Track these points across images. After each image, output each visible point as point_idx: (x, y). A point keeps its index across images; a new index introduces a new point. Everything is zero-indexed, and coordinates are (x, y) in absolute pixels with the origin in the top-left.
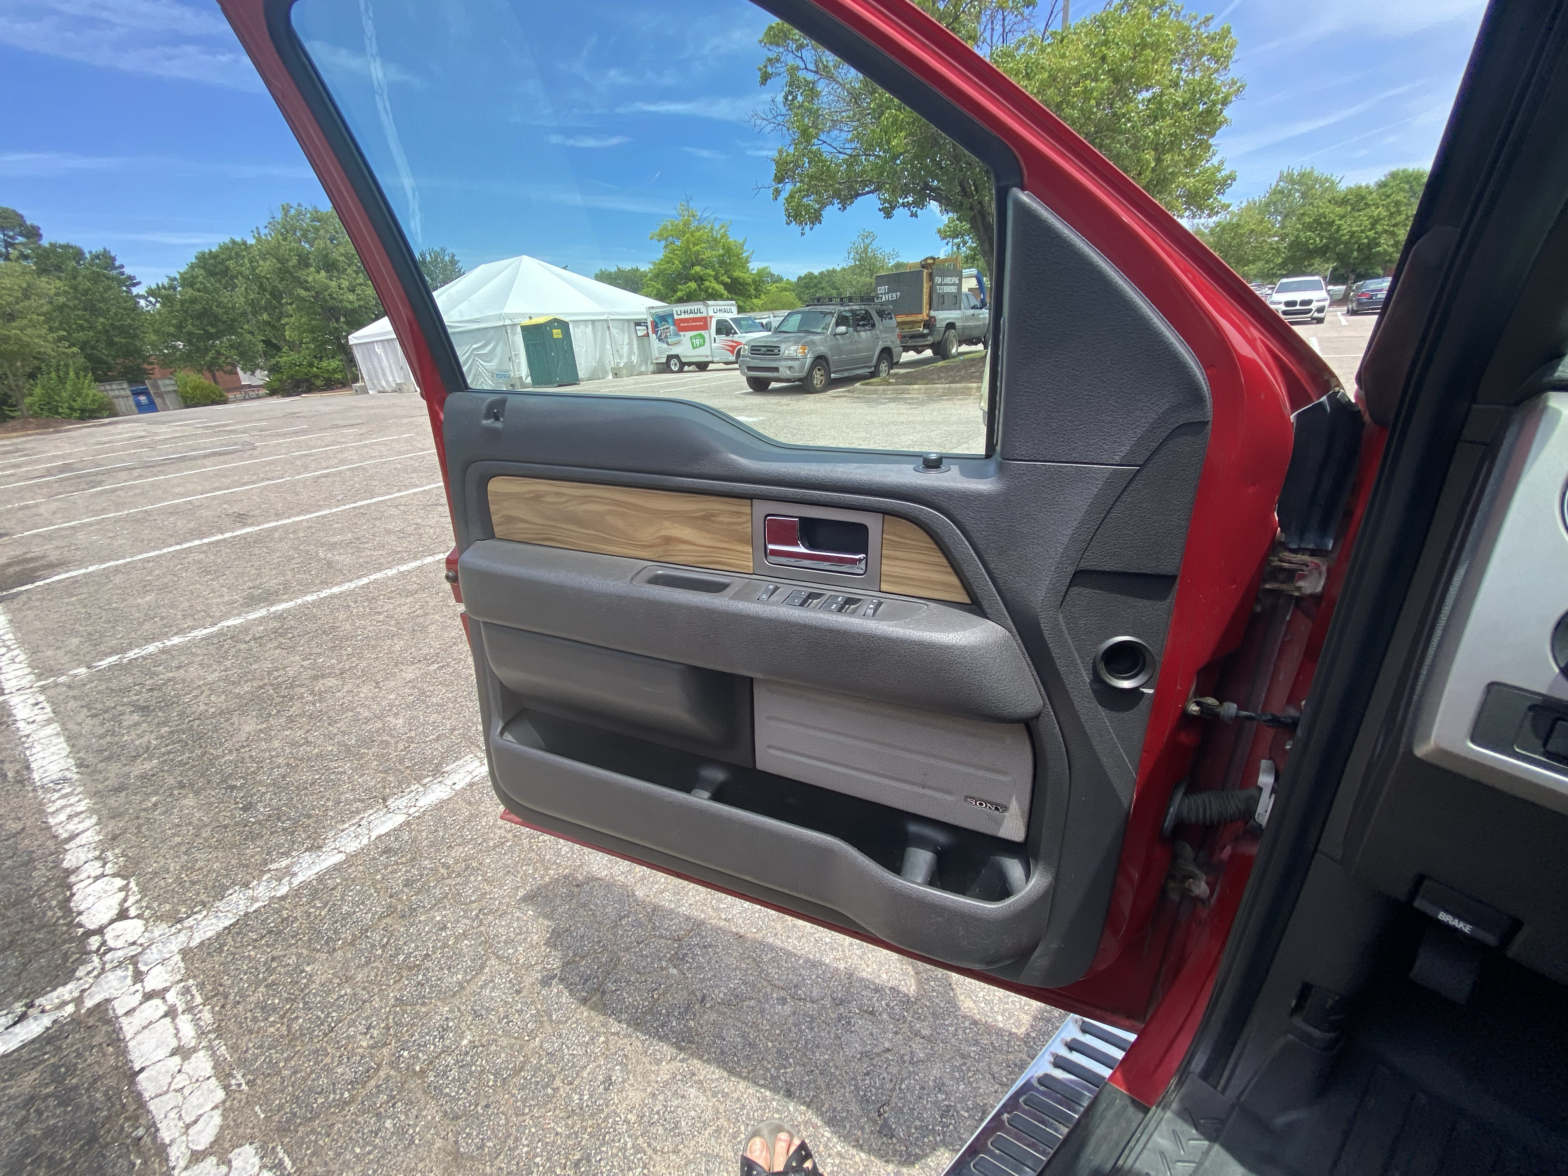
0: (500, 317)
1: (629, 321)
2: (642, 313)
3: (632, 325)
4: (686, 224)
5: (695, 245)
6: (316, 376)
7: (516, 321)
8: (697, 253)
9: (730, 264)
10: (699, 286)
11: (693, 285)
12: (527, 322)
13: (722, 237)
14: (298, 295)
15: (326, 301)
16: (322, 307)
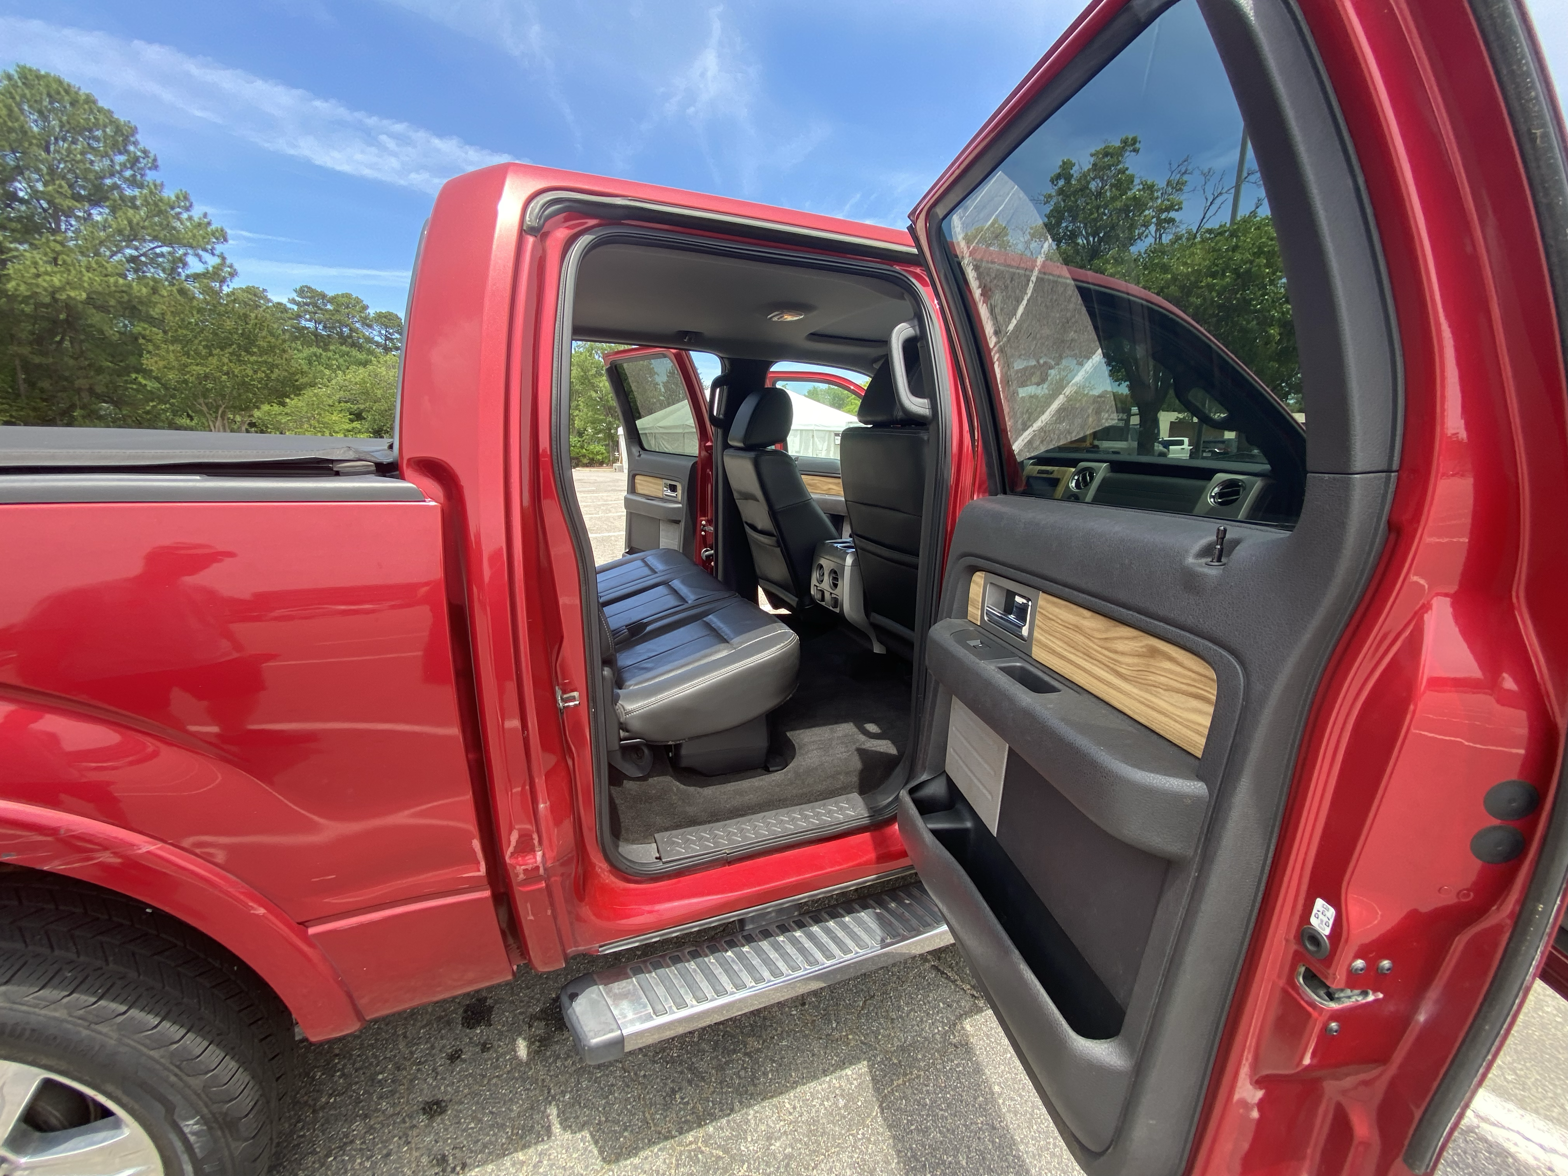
1: (830, 431)
3: (833, 435)
6: (584, 456)
14: (591, 396)
15: (608, 401)
16: (604, 406)
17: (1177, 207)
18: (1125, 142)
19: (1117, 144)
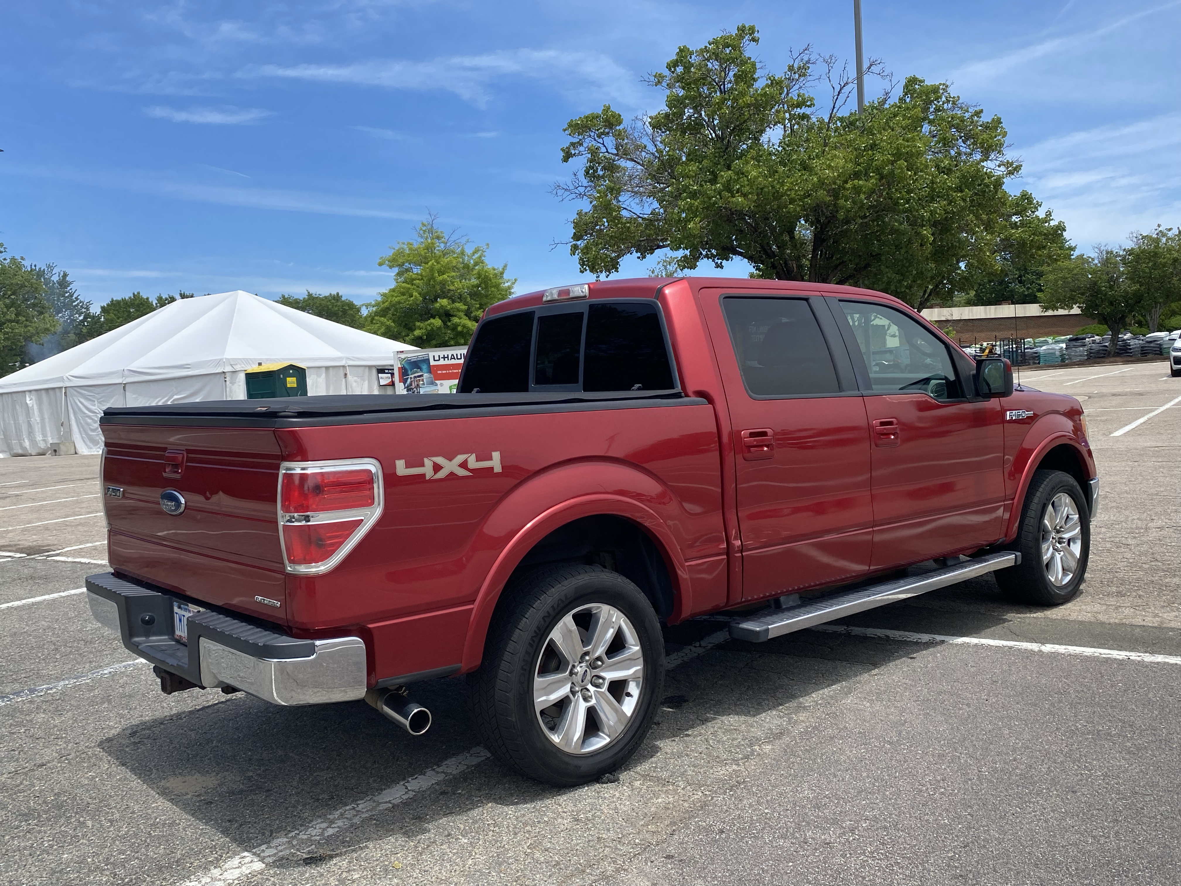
0: (219, 362)
1: (370, 367)
2: (388, 359)
3: (374, 372)
4: (429, 248)
5: (441, 273)
7: (238, 368)
8: (443, 284)
9: (487, 296)
10: (444, 323)
11: (437, 322)
12: (255, 369)
13: (476, 264)
17: (808, 103)
18: (742, 30)
19: (734, 32)
